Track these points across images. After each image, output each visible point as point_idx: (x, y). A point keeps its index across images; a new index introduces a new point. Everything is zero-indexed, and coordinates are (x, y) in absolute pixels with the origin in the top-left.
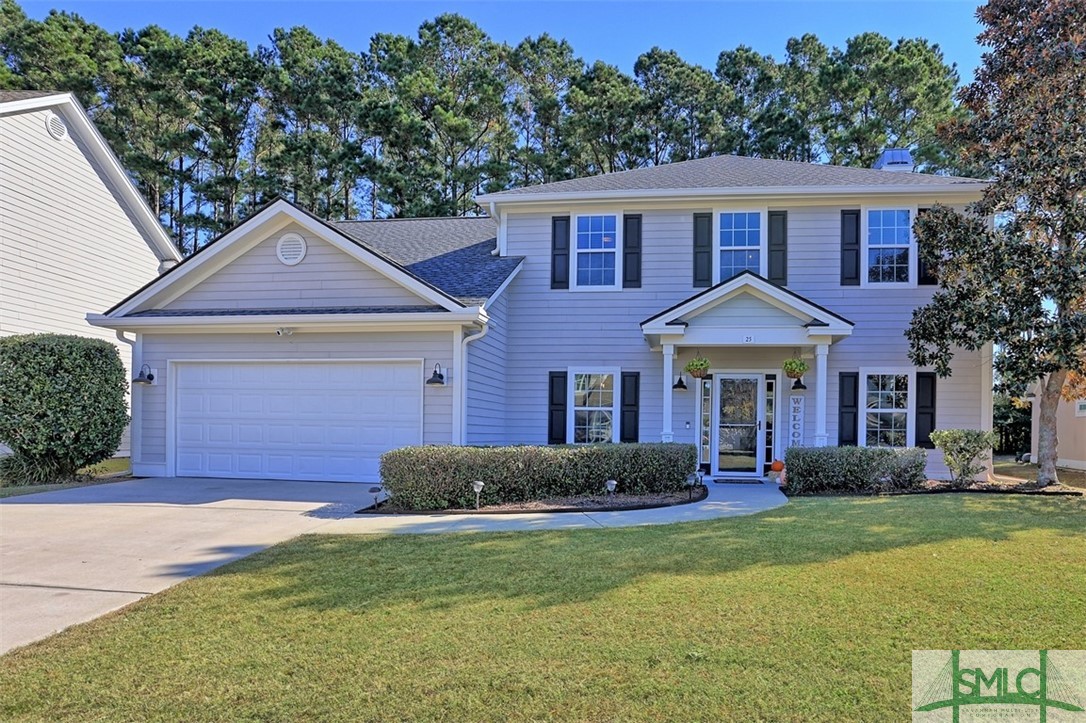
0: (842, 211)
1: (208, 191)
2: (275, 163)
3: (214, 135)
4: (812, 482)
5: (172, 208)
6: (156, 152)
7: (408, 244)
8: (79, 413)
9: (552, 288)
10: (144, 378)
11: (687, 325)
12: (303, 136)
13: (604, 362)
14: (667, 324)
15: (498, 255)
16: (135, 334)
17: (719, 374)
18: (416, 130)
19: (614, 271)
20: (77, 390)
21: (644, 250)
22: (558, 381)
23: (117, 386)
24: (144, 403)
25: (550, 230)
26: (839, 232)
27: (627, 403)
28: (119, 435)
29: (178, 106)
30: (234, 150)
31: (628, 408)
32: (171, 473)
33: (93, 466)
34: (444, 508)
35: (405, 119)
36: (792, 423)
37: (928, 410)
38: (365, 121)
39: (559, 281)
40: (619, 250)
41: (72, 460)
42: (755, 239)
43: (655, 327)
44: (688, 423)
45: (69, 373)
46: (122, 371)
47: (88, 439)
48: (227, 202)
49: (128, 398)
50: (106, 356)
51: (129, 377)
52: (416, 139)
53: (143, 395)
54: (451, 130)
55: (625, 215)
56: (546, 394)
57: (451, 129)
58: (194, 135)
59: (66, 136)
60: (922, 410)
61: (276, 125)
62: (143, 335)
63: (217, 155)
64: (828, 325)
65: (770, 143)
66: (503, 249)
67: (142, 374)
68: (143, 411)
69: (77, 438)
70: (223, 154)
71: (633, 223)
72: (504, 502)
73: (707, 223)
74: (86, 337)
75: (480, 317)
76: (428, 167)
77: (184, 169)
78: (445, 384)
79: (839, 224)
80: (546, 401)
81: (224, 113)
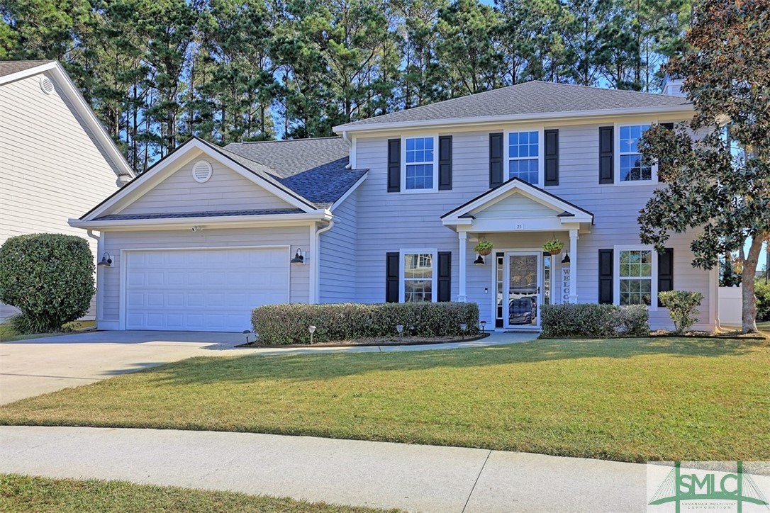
0: (600, 128)
1: (155, 114)
2: (207, 90)
3: (160, 69)
4: (556, 329)
5: (128, 127)
6: (116, 84)
7: (290, 161)
8: (63, 286)
9: (388, 192)
10: (106, 262)
11: (474, 218)
12: (228, 65)
13: (426, 245)
14: (459, 217)
15: (350, 168)
16: (99, 232)
17: (509, 252)
18: (314, 60)
19: (432, 178)
20: (63, 271)
21: (454, 162)
22: (393, 260)
23: (87, 267)
24: (105, 278)
25: (386, 149)
26: (597, 144)
27: (442, 275)
28: (89, 301)
29: (132, 48)
30: (175, 81)
31: (443, 278)
32: (122, 328)
33: (71, 322)
34: (290, 344)
35: (306, 51)
36: (563, 288)
37: (668, 277)
38: (275, 54)
39: (393, 186)
40: (435, 163)
41: (59, 317)
42: (535, 151)
43: (452, 219)
44: (486, 289)
45: (58, 259)
46: (91, 257)
47: (69, 303)
48: (171, 121)
49: (95, 276)
50: (81, 247)
51: (95, 262)
52: (314, 67)
53: (105, 273)
54: (342, 59)
55: (440, 137)
56: (385, 269)
57: (344, 58)
58: (144, 71)
59: (53, 91)
60: (662, 277)
61: (208, 60)
62: (105, 232)
63: (162, 85)
64: (574, 215)
65: (603, 56)
66: (353, 164)
67: (104, 259)
68: (105, 285)
69: (62, 303)
70: (168, 84)
71: (446, 142)
72: (331, 340)
73: (499, 140)
74: (68, 235)
75: (326, 216)
76: (325, 88)
77: (138, 96)
78: (304, 263)
79: (597, 138)
80: (384, 274)
81: (167, 53)
